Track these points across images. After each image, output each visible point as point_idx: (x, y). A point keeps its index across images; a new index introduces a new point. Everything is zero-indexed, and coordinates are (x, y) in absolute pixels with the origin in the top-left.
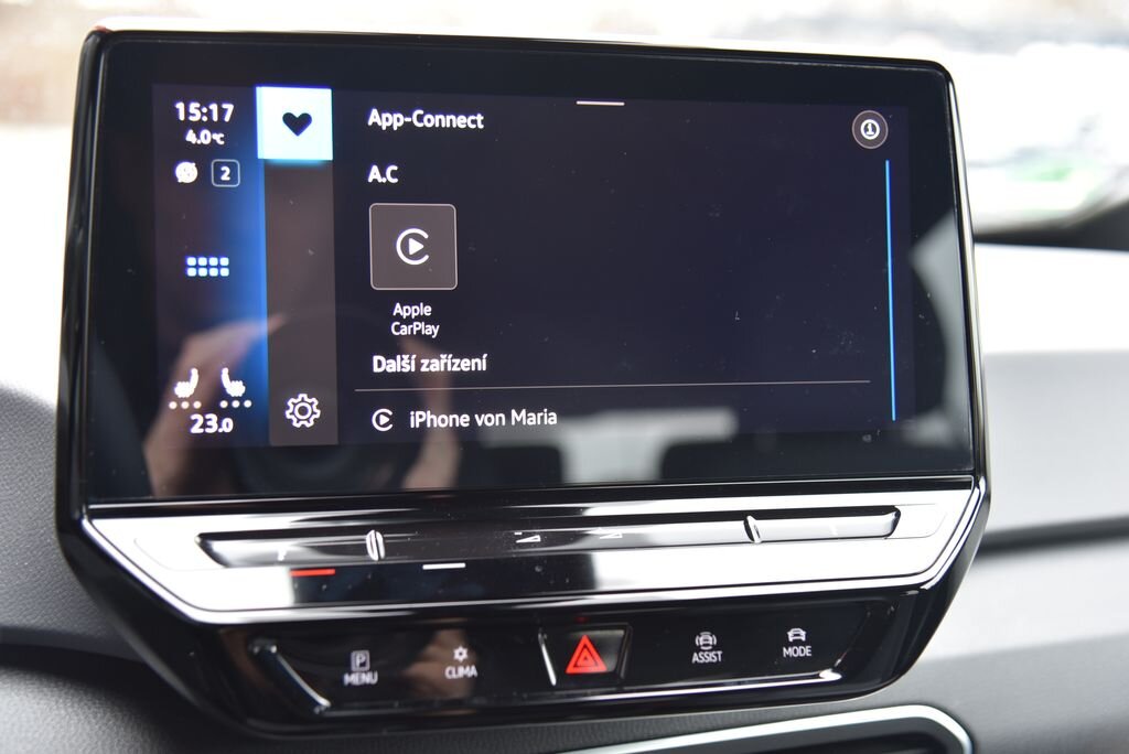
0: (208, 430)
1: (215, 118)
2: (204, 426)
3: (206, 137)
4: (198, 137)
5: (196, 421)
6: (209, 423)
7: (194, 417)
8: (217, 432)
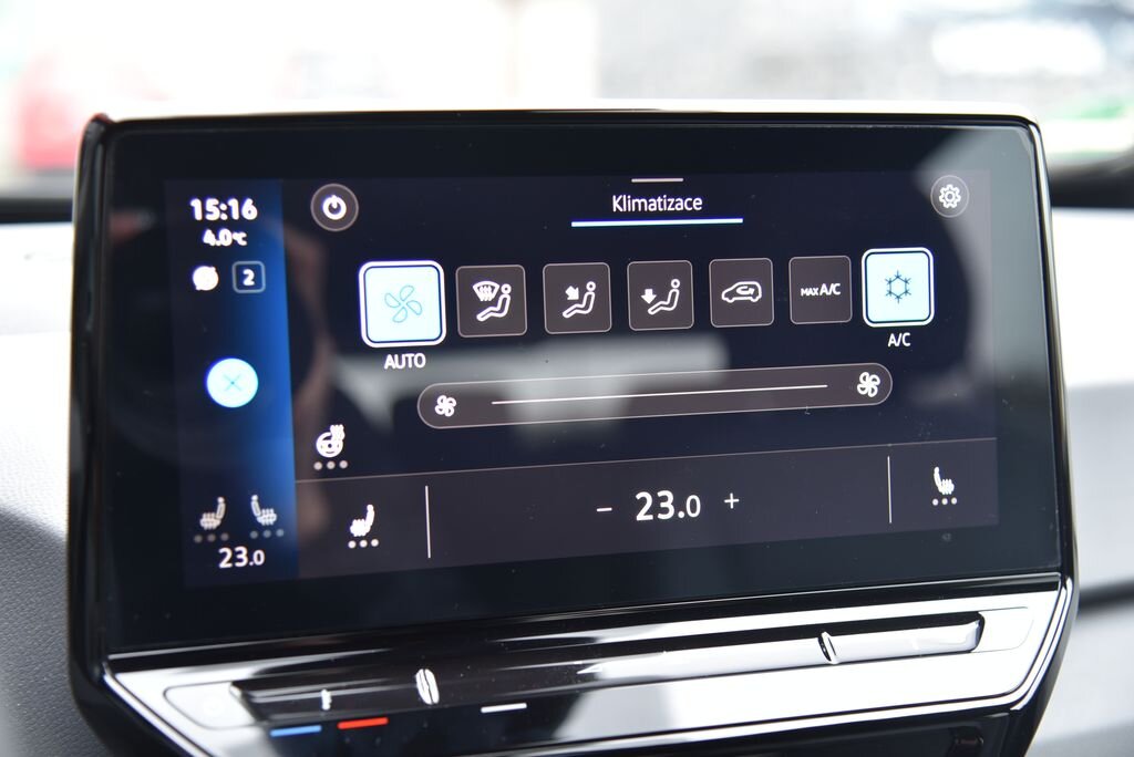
0: (238, 564)
1: (235, 216)
2: (234, 559)
3: (226, 238)
4: (217, 238)
5: (225, 554)
6: (239, 556)
7: (222, 550)
8: (248, 565)
